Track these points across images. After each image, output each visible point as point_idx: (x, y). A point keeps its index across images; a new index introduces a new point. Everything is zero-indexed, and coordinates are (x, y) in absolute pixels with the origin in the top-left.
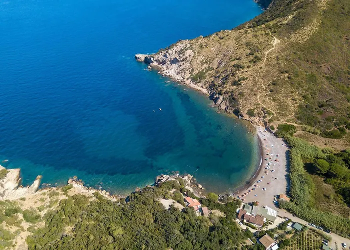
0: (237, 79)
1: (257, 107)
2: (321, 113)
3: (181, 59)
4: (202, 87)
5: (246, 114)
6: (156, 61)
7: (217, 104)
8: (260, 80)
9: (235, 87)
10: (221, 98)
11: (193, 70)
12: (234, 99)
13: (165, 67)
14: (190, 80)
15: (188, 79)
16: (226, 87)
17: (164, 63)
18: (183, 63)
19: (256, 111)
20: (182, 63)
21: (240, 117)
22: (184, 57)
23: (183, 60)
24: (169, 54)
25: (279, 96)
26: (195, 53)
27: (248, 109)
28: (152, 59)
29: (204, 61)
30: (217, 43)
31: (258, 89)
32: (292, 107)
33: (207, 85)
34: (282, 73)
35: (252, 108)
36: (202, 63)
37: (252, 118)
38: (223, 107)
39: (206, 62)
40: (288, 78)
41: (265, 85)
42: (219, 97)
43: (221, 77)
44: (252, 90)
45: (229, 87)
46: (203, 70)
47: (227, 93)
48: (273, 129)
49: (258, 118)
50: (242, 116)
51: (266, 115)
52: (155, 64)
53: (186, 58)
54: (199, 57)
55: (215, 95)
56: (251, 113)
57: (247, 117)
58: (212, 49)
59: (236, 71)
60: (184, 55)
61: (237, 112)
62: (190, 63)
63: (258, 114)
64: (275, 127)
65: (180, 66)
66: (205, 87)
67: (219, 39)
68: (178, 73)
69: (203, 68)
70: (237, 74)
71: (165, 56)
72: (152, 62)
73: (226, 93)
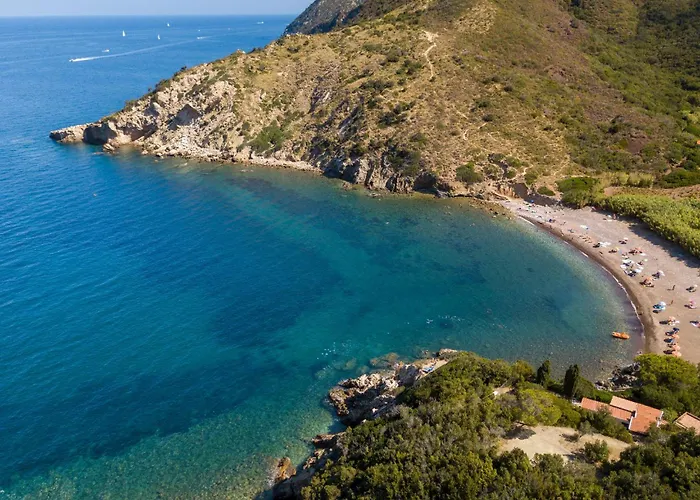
0: (386, 110)
1: (476, 159)
2: (624, 145)
3: (204, 106)
4: (289, 158)
5: (456, 179)
6: (124, 129)
7: (358, 180)
8: (446, 103)
9: (391, 130)
10: (364, 162)
11: (246, 126)
12: (403, 154)
13: (156, 139)
14: (246, 151)
15: (239, 149)
16: (366, 136)
17: (149, 130)
18: (210, 115)
19: (477, 169)
20: (207, 117)
21: (441, 193)
22: (210, 100)
23: (209, 110)
24: (163, 105)
25: (511, 127)
26: (237, 86)
27: (454, 167)
28: (111, 125)
29: (270, 102)
30: (288, 60)
31: (453, 121)
32: (556, 144)
33: (303, 150)
34: (485, 83)
35: (465, 164)
36: (267, 109)
37: (476, 187)
38: (379, 183)
39: (276, 104)
40: (507, 90)
41: (463, 112)
42: (357, 165)
43: (338, 121)
44: (440, 126)
45: (372, 132)
46: (274, 123)
47: (377, 148)
48: (552, 194)
49: (492, 182)
50: (447, 188)
51: (510, 169)
52: (123, 139)
53: (218, 102)
54: (252, 96)
55: (344, 160)
56: (467, 177)
57: (460, 189)
58: (280, 74)
59: (373, 95)
60: (208, 95)
61: (428, 184)
62: (234, 111)
63: (488, 173)
64: (551, 188)
65: (206, 124)
66: (298, 158)
67: (288, 53)
68: (205, 142)
69: (273, 117)
70: (380, 100)
71: (151, 111)
72: (114, 135)
73: (374, 147)
